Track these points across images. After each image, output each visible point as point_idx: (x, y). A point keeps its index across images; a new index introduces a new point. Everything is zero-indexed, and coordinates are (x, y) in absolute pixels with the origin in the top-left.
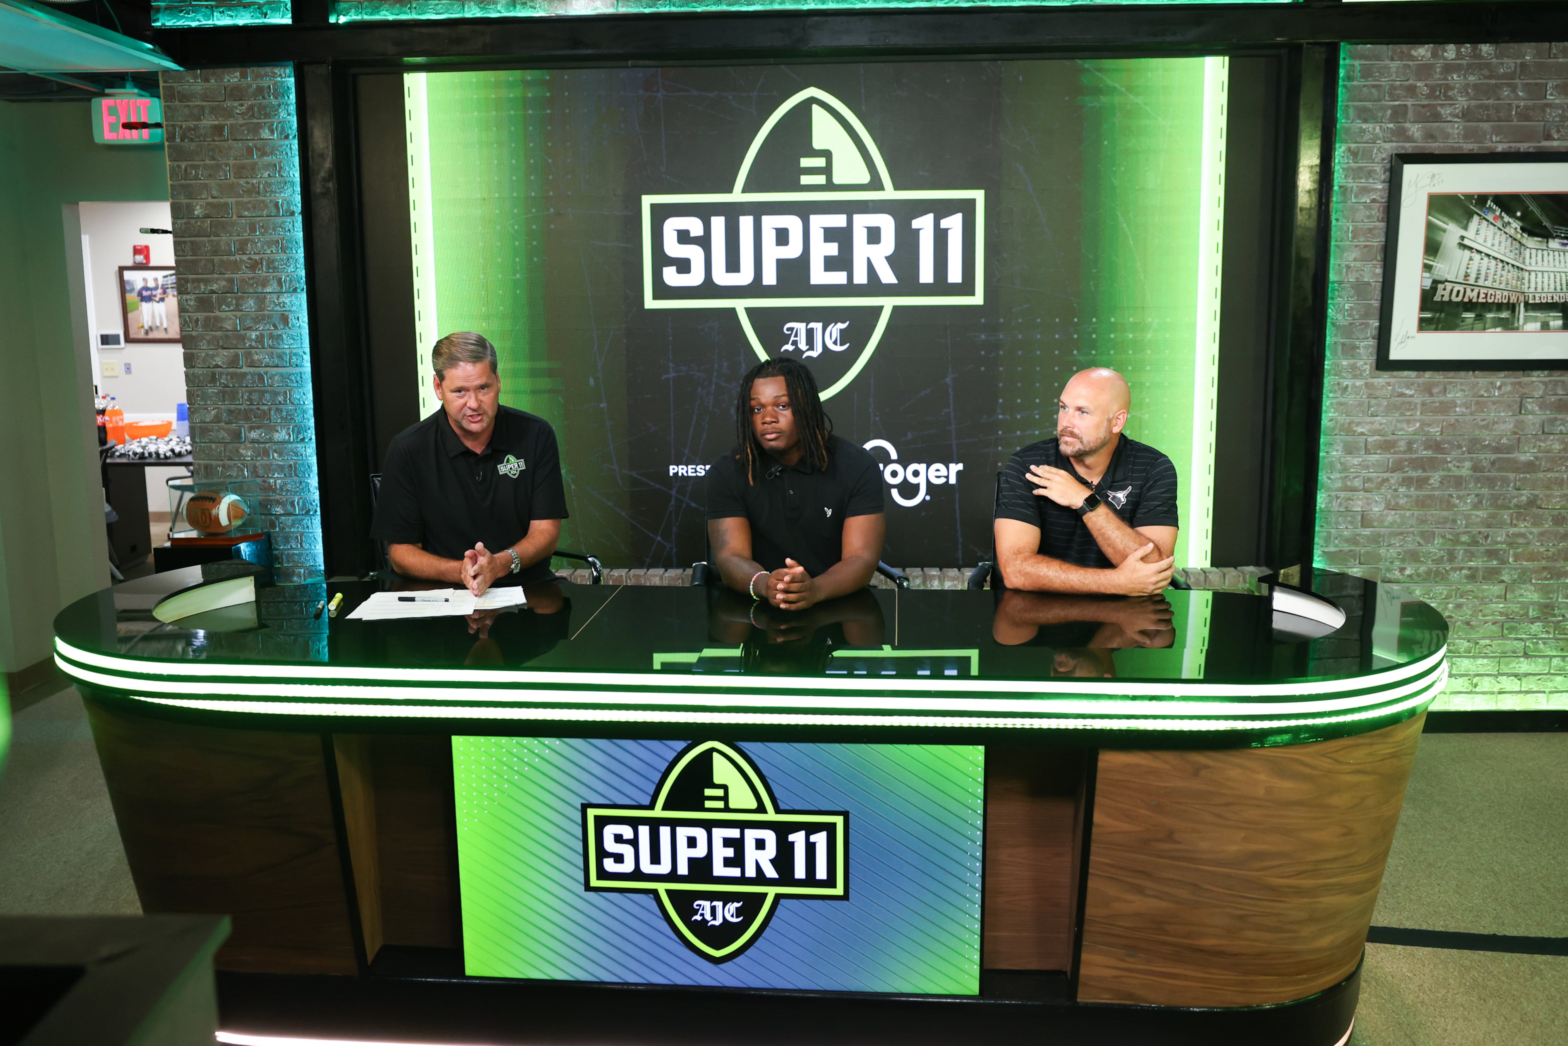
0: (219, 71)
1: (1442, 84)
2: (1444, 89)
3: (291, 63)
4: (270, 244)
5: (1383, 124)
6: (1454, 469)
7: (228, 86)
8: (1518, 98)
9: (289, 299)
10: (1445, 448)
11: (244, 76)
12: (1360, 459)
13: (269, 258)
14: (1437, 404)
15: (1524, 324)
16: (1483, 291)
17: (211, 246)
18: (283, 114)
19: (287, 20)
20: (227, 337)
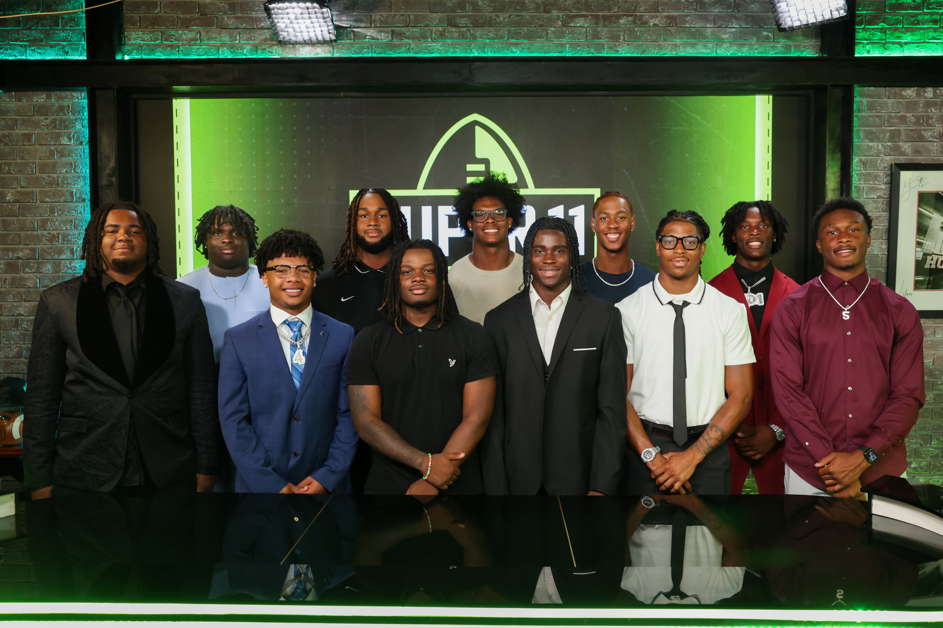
0: (30, 93)
1: (924, 115)
2: (926, 119)
3: (85, 88)
4: (65, 223)
5: (884, 143)
7: (36, 105)
9: (79, 264)
10: (937, 374)
11: (49, 97)
13: (64, 233)
14: (930, 342)
17: (19, 223)
18: (78, 126)
19: (84, 57)
20: (29, 292)
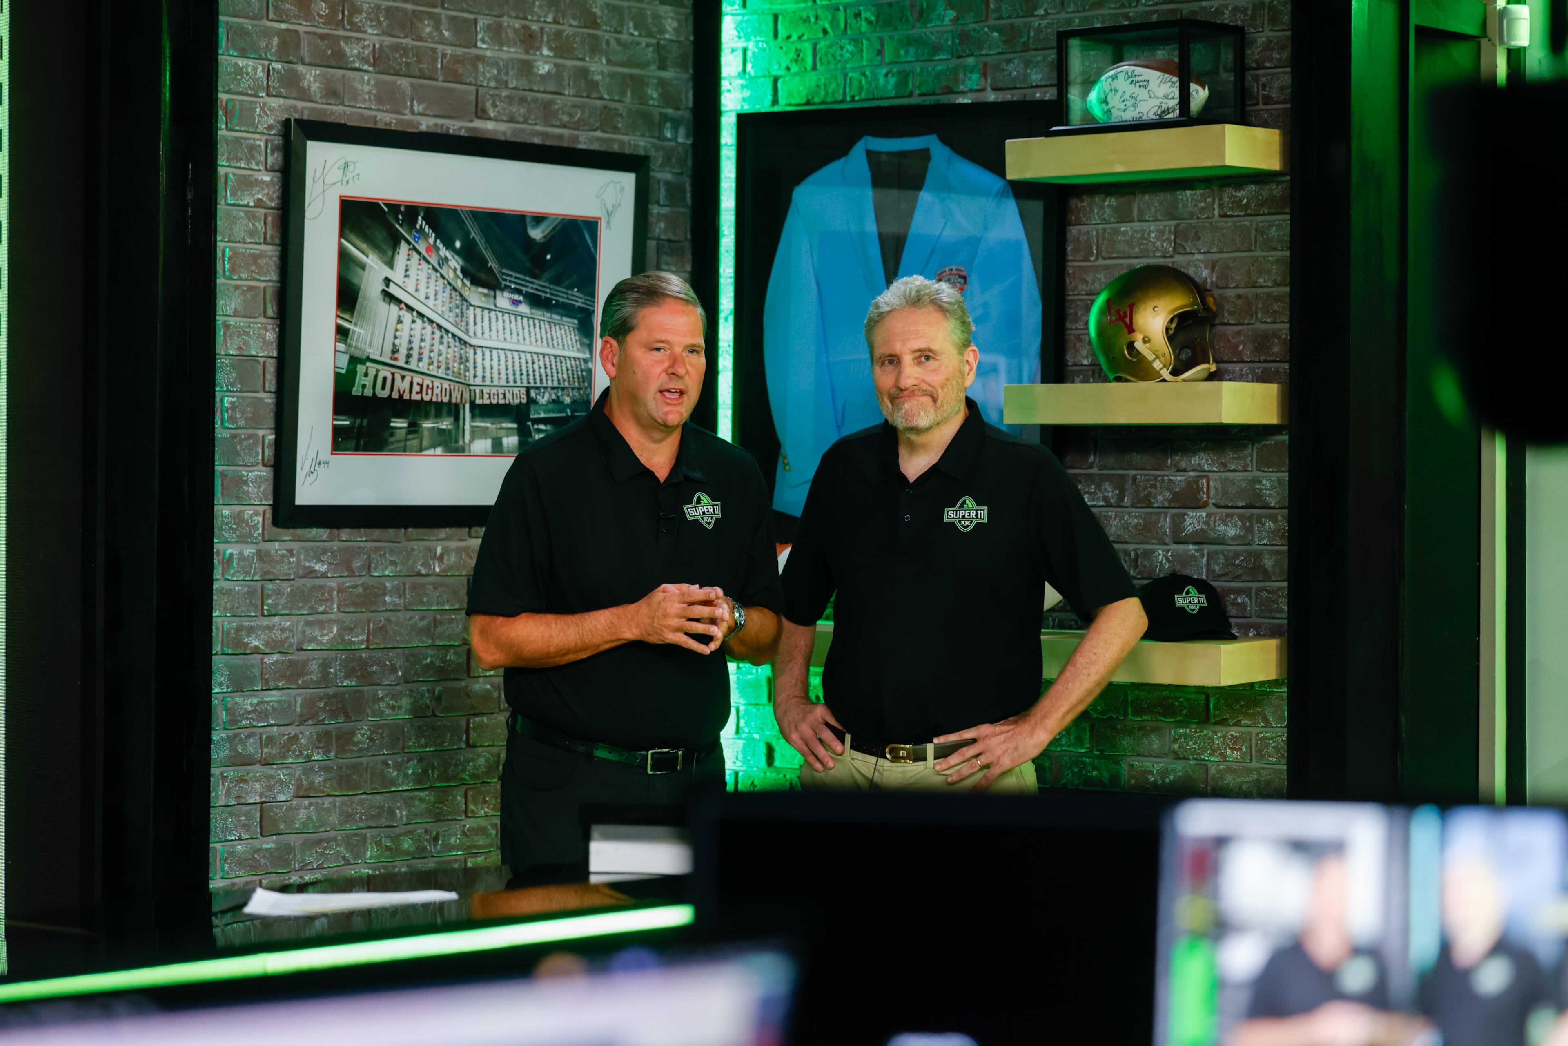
5: (267, 63)
6: (388, 711)
8: (442, 41)
10: (374, 672)
12: (255, 701)
14: (360, 590)
15: (471, 441)
16: (417, 379)
